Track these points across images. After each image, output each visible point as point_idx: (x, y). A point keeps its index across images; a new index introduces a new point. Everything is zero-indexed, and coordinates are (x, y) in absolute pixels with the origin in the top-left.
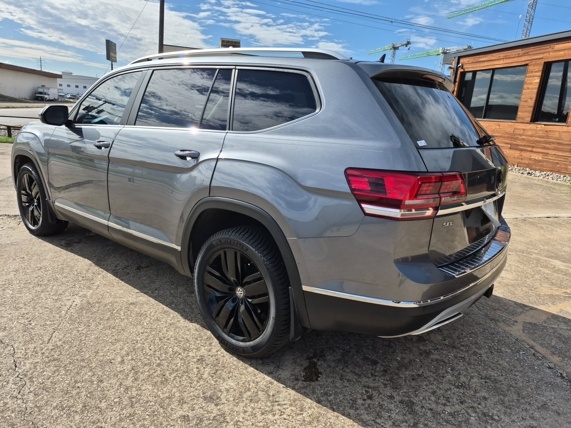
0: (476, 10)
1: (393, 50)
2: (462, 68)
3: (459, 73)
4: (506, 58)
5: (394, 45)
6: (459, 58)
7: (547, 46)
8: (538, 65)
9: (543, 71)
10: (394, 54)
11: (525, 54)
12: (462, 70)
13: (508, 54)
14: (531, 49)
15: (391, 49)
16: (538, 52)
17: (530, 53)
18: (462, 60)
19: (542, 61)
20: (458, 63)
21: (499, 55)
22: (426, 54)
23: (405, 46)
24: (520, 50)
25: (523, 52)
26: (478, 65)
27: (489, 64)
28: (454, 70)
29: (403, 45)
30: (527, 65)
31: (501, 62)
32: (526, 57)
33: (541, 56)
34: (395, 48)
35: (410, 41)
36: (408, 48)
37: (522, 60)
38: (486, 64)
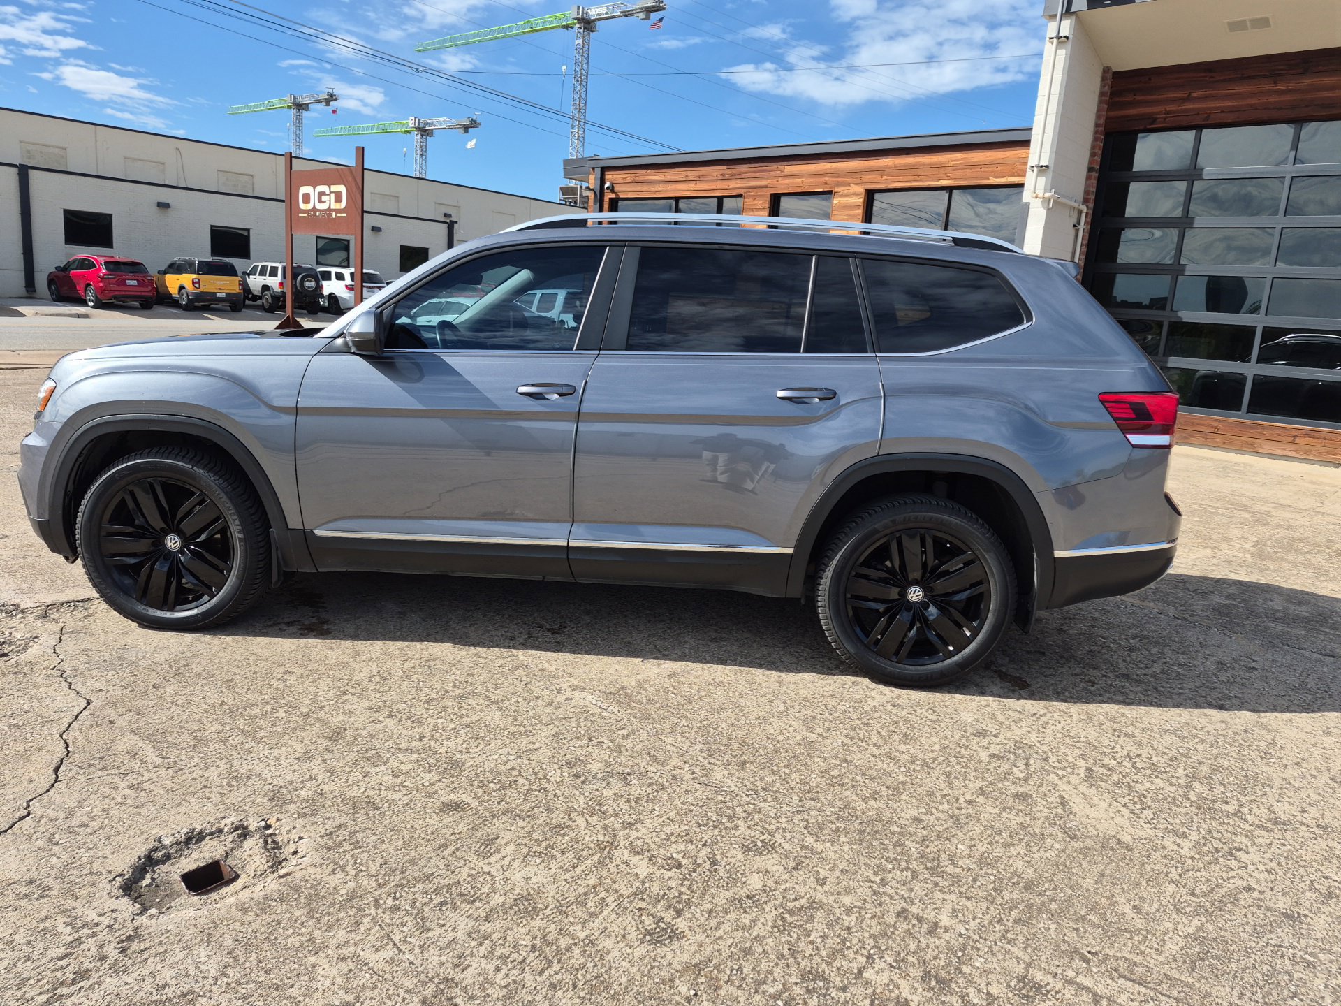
0: (474, 42)
1: (293, 111)
2: (613, 191)
3: (606, 199)
4: (701, 179)
5: (295, 98)
6: (604, 170)
7: (772, 166)
8: (761, 197)
9: (770, 208)
10: (299, 120)
11: (735, 176)
12: (613, 196)
13: (704, 173)
14: (744, 168)
15: (289, 107)
16: (758, 175)
17: (743, 176)
18: (609, 176)
19: (768, 192)
20: (602, 182)
21: (685, 174)
22: (378, 129)
23: (324, 104)
24: (725, 167)
25: (729, 172)
26: (645, 188)
27: (669, 189)
28: (595, 193)
29: (319, 102)
30: (740, 196)
31: (692, 186)
32: (738, 181)
33: (764, 183)
34: (300, 107)
35: (335, 92)
36: (330, 109)
37: (732, 186)
38: (661, 187)
